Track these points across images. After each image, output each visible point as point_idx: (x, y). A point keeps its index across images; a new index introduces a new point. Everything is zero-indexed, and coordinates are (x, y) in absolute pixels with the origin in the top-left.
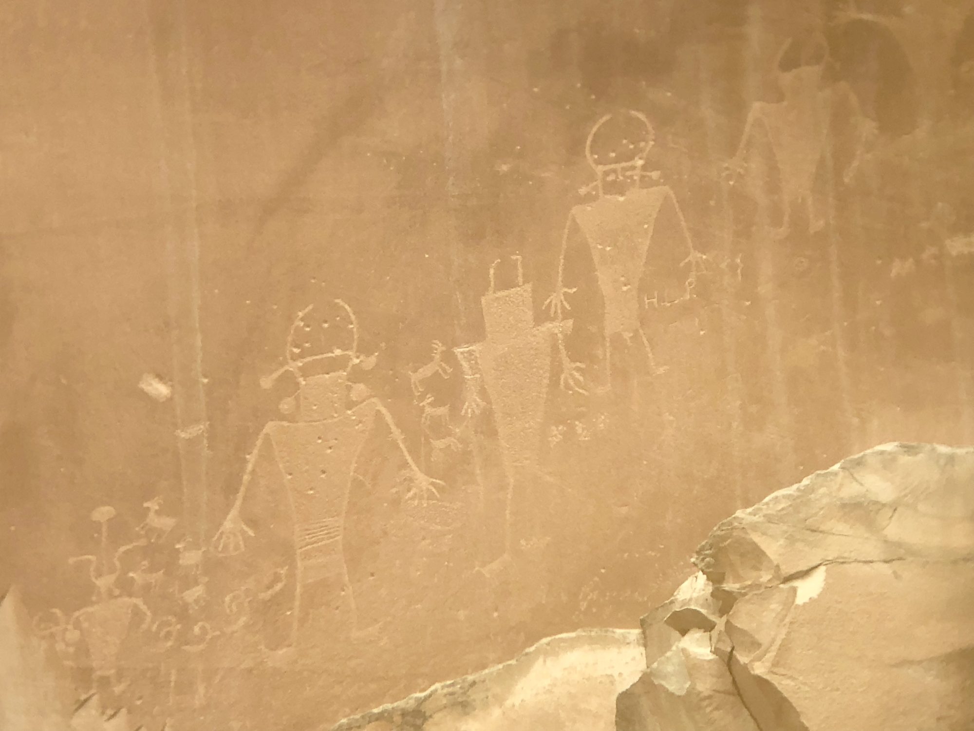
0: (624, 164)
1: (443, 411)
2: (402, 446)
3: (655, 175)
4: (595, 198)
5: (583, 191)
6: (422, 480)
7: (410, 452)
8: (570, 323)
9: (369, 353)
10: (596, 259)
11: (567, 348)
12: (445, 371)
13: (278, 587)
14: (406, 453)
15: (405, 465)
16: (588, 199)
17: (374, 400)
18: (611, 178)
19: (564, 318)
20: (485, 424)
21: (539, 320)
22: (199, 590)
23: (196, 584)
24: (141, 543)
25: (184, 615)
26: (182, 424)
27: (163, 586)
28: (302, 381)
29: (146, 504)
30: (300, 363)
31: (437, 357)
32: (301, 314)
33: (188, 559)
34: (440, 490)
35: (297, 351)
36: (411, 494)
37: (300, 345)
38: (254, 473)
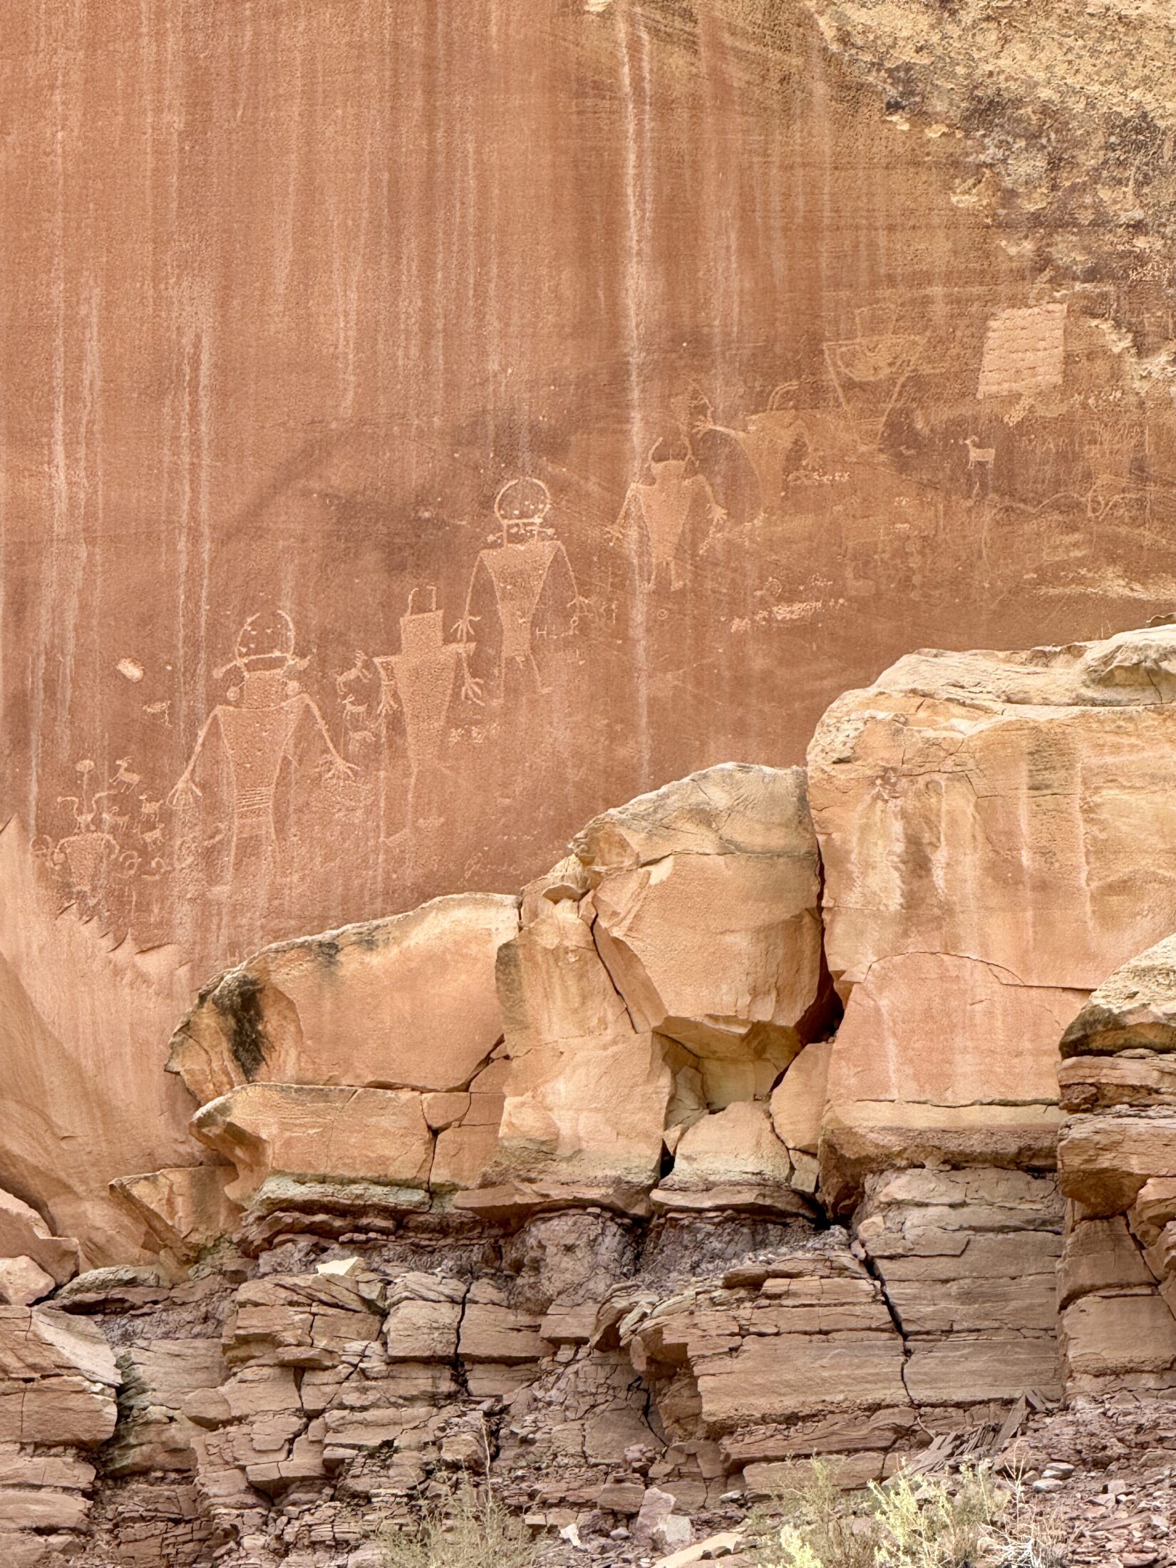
0: (525, 521)
1: (362, 709)
2: (326, 735)
3: (550, 531)
4: (501, 545)
5: (491, 538)
6: (341, 764)
7: (332, 741)
8: (473, 645)
9: (303, 656)
10: (498, 594)
11: (470, 666)
12: (365, 677)
13: (218, 838)
14: (328, 741)
15: (326, 751)
16: (494, 545)
17: (305, 695)
18: (514, 530)
19: (468, 641)
20: (395, 723)
21: (447, 641)
22: (157, 833)
23: (155, 828)
24: (112, 792)
25: (144, 851)
26: (149, 701)
27: (129, 827)
28: (246, 675)
29: (118, 762)
30: (246, 660)
31: (359, 664)
32: (249, 620)
33: (149, 808)
34: (356, 773)
35: (244, 650)
36: (330, 774)
37: (246, 645)
38: (203, 745)
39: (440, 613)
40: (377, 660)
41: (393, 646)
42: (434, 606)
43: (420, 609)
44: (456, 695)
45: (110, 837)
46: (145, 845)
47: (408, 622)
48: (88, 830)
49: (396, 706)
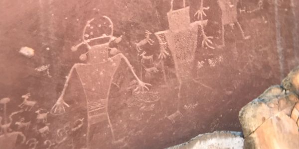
1: (151, 57)
2: (133, 71)
6: (141, 83)
7: (136, 74)
8: (207, 21)
9: (118, 36)
11: (205, 31)
12: (151, 43)
14: (134, 74)
15: (134, 78)
17: (121, 54)
19: (204, 20)
20: (169, 62)
21: (192, 20)
22: (46, 128)
23: (45, 126)
24: (21, 111)
25: (40, 138)
26: (38, 65)
27: (31, 127)
28: (89, 47)
29: (23, 97)
30: (89, 41)
31: (148, 36)
32: (89, 22)
33: (41, 116)
34: (149, 87)
35: (87, 36)
36: (136, 90)
37: (89, 34)
38: (69, 83)
39: (188, 7)
40: (157, 34)
41: (165, 26)
42: (184, 5)
43: (177, 7)
44: (199, 45)
45: (21, 133)
46: (40, 134)
47: (171, 14)
48: (8, 131)
49: (168, 54)
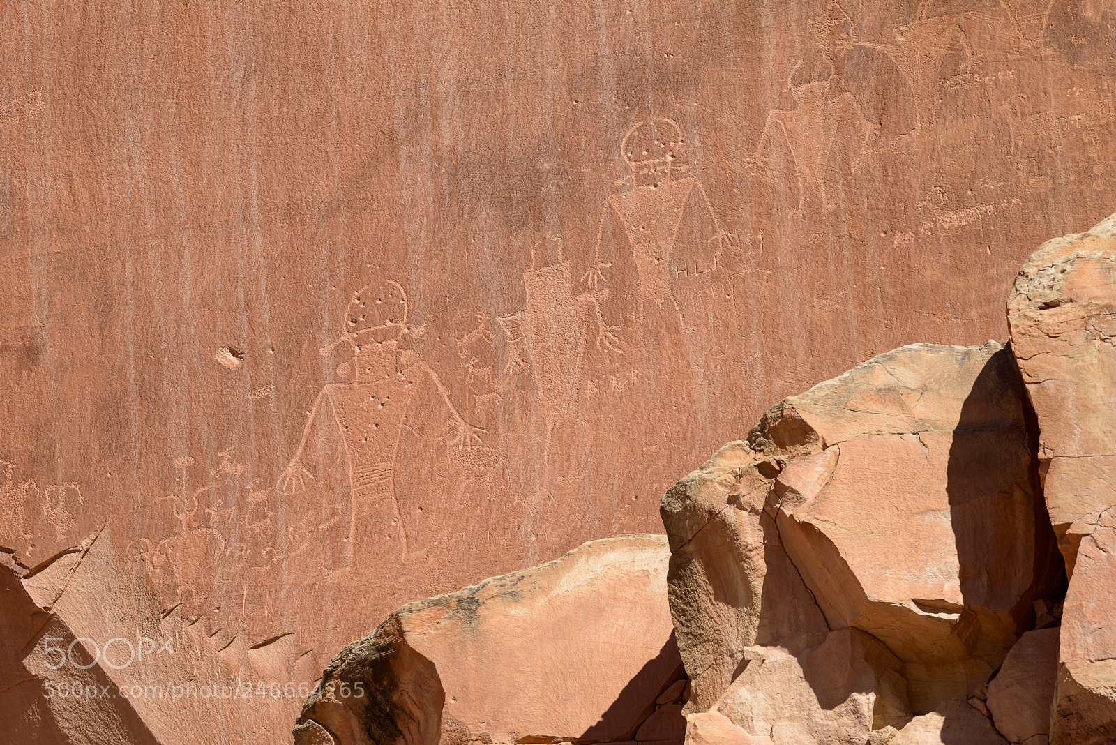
0: (655, 161)
1: (486, 371)
2: (448, 402)
3: (683, 169)
4: (630, 189)
5: (618, 182)
6: (466, 429)
7: (455, 406)
9: (418, 324)
10: (631, 238)
12: (488, 338)
14: (451, 408)
15: (450, 417)
16: (622, 189)
17: (422, 364)
18: (645, 171)
21: (576, 291)
22: (266, 523)
23: (264, 518)
24: (215, 485)
25: (253, 543)
27: (236, 519)
28: (356, 350)
29: (220, 454)
30: (355, 334)
31: (481, 325)
32: (356, 294)
33: (256, 497)
35: (352, 325)
36: (455, 442)
37: (355, 319)
38: (313, 427)
39: (567, 264)
40: (500, 320)
41: (517, 304)
42: (560, 258)
43: (545, 262)
44: (590, 346)
45: (215, 532)
46: (254, 535)
47: (532, 277)
48: (190, 528)
49: (524, 364)
